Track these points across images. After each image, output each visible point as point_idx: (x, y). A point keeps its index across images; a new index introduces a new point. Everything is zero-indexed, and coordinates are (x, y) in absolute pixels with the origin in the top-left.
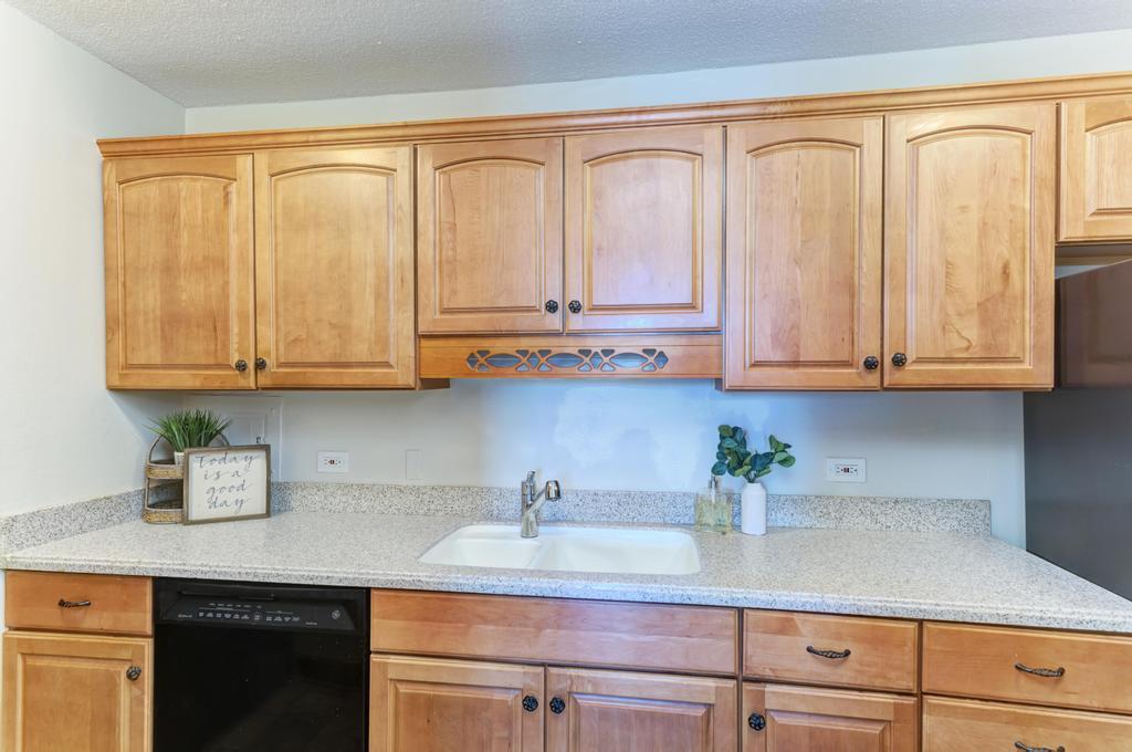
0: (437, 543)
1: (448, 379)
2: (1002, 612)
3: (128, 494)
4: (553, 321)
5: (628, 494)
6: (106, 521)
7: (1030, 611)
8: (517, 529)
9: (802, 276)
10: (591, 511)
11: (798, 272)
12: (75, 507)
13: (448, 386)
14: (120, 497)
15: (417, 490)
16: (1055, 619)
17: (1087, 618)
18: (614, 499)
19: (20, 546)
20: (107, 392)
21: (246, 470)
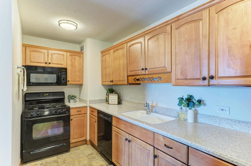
0: (130, 112)
1: (140, 83)
2: (208, 150)
3: (104, 99)
4: (143, 72)
5: (168, 109)
6: (101, 103)
7: (217, 153)
8: (145, 112)
9: (187, 57)
10: (161, 111)
11: (187, 56)
12: (97, 100)
13: (140, 85)
14: (103, 99)
15: (136, 103)
16: (224, 158)
17: (235, 161)
18: (165, 109)
19: (91, 104)
20: (101, 85)
21: (115, 97)
